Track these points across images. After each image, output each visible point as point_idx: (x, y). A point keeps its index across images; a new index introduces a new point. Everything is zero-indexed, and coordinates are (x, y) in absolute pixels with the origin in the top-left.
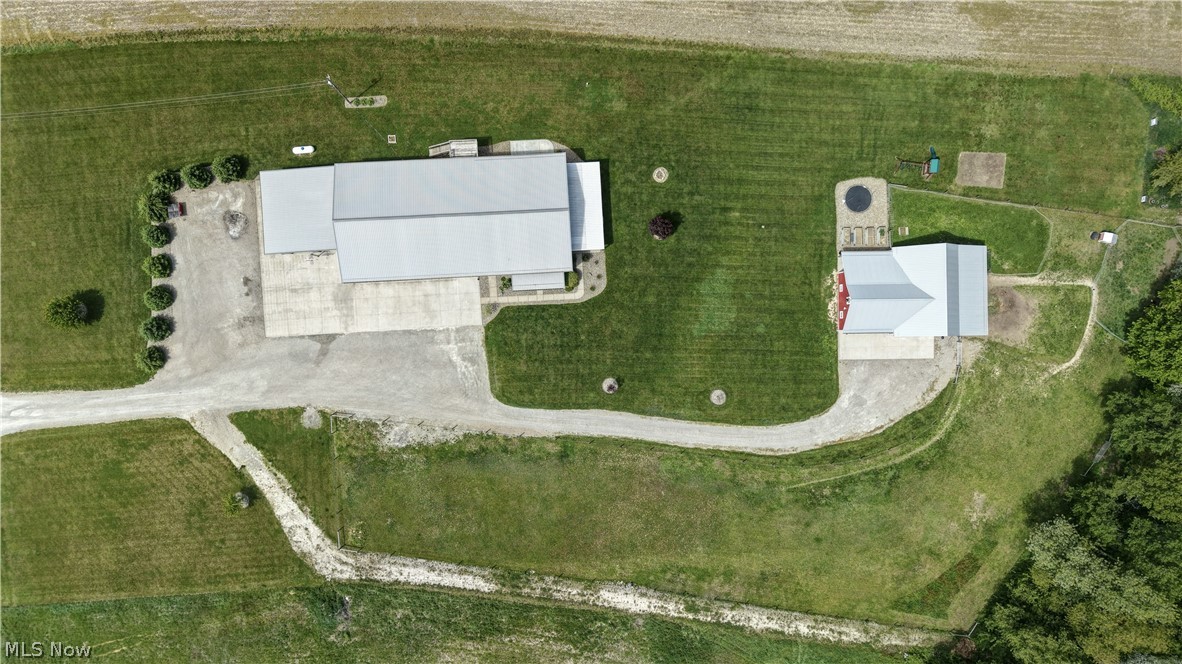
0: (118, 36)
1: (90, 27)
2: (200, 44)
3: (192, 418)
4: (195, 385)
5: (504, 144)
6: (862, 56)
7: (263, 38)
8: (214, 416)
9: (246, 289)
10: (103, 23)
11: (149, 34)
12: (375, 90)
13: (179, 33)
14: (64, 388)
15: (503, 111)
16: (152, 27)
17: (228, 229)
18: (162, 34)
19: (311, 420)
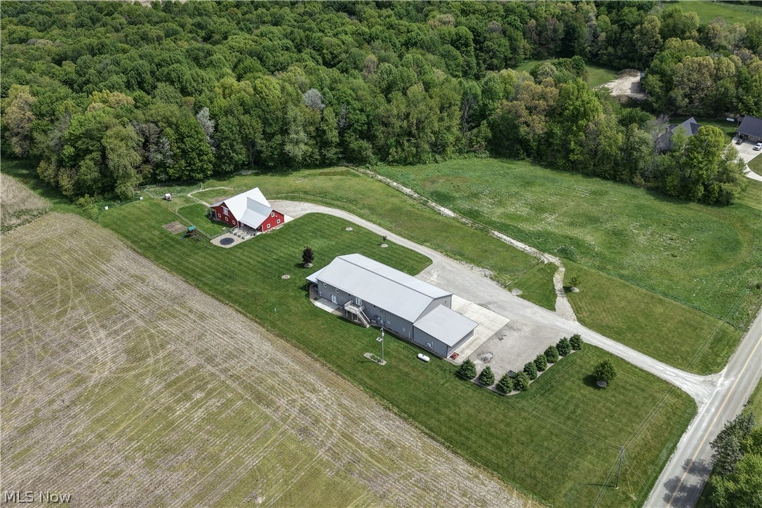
0: (473, 465)
1: (486, 480)
2: (431, 430)
3: (574, 320)
4: (562, 328)
5: (334, 313)
6: (163, 268)
7: (396, 410)
8: (562, 315)
9: (504, 337)
10: (476, 477)
11: (455, 453)
12: (366, 360)
13: (438, 441)
14: (636, 367)
15: (320, 322)
16: (450, 455)
17: (491, 358)
18: (448, 448)
19: (516, 292)
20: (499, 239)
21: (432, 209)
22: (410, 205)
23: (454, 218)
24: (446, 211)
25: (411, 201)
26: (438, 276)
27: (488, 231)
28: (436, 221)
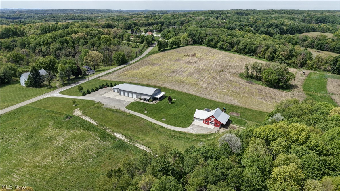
20: (95, 121)
21: (127, 137)
22: (139, 138)
23: (115, 131)
24: (118, 136)
25: (139, 140)
26: (123, 103)
27: (99, 124)
28: (124, 129)
